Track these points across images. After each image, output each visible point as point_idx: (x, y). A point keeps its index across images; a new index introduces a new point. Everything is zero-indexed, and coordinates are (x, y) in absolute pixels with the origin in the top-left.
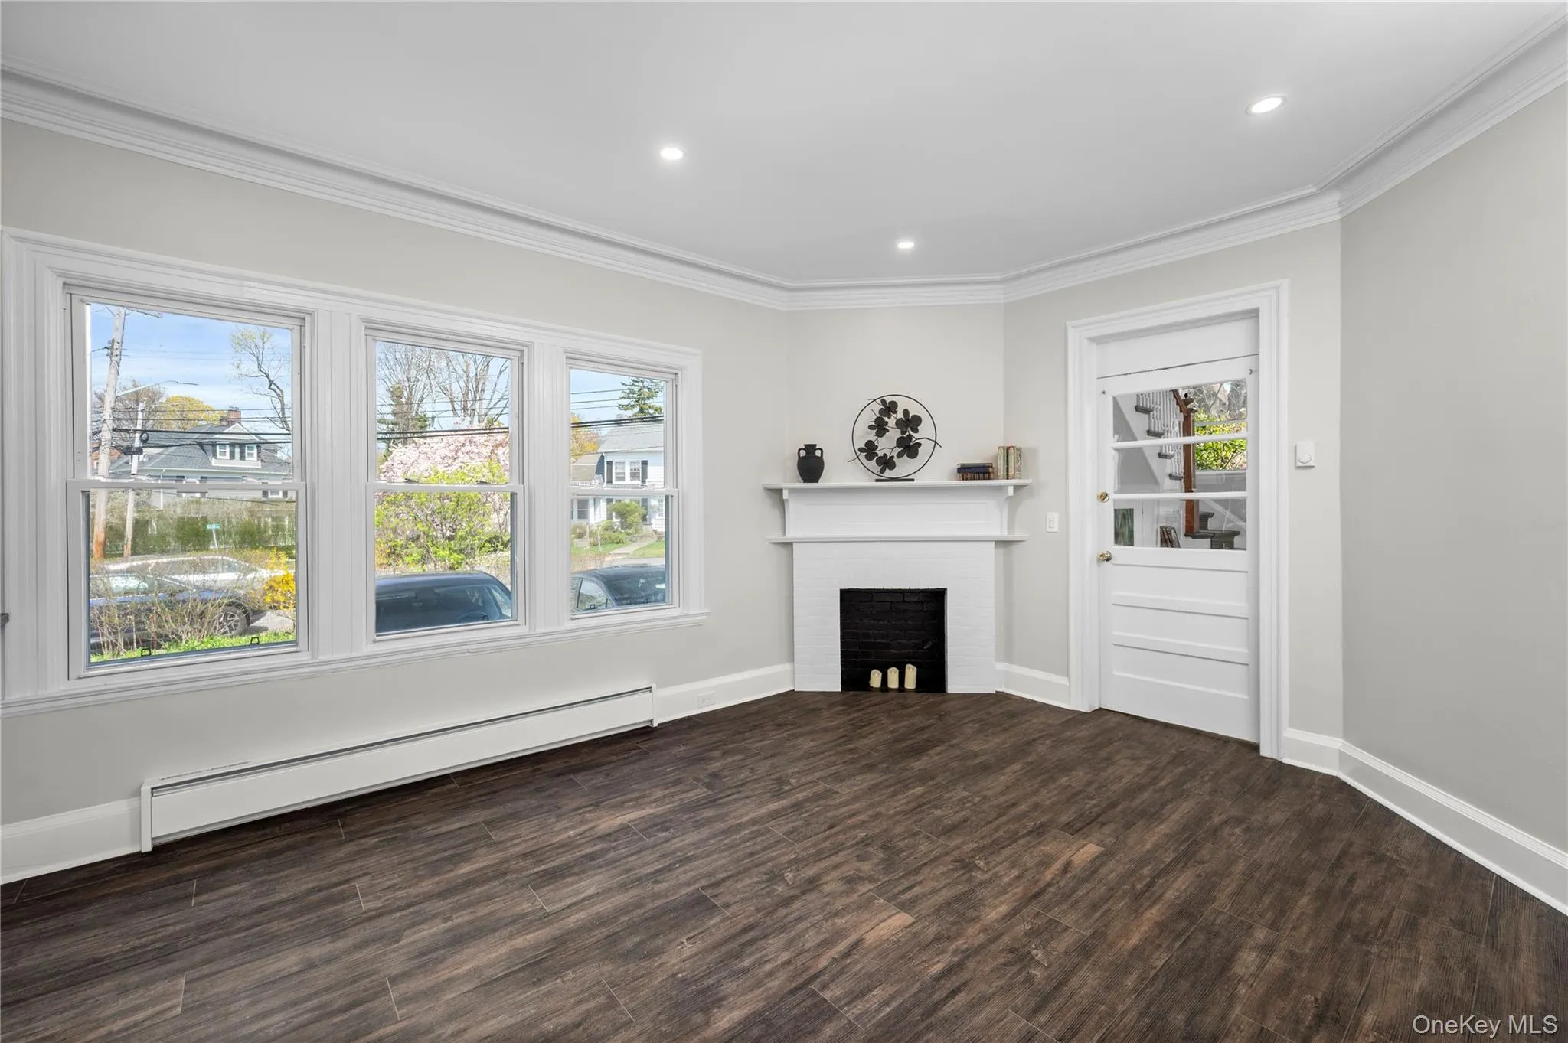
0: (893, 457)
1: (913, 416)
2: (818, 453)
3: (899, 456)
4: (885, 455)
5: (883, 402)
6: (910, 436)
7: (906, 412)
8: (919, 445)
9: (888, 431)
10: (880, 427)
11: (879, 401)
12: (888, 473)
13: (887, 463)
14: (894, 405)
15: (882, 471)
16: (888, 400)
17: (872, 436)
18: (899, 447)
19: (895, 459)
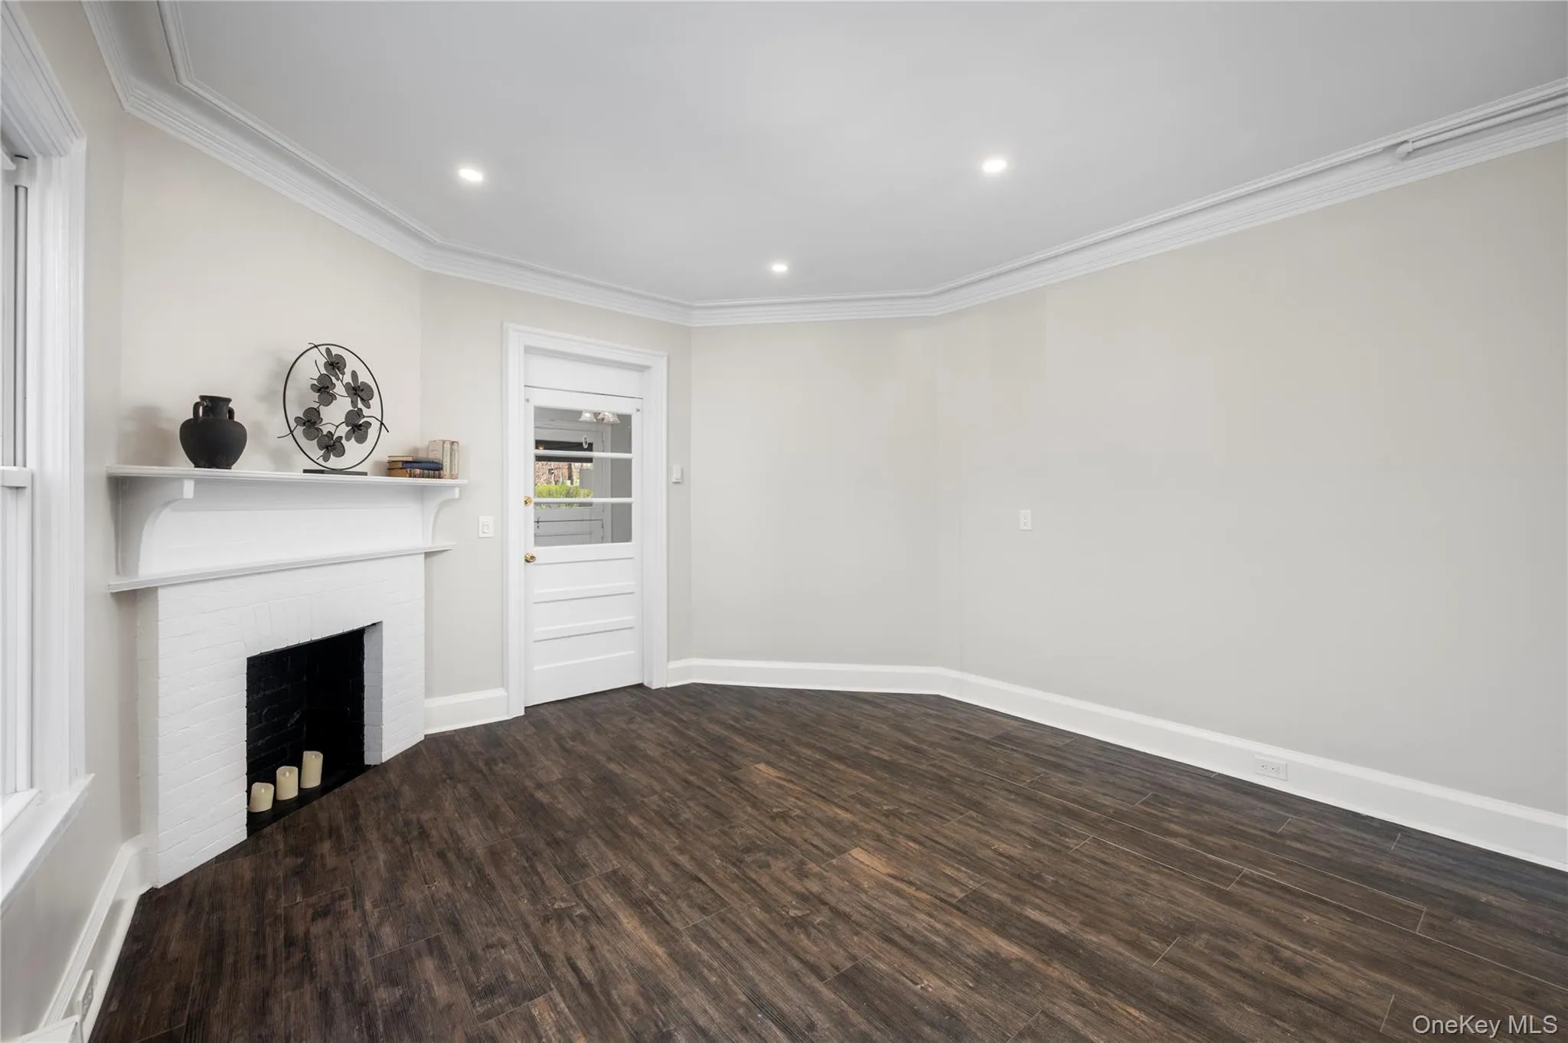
0: (340, 437)
1: (363, 384)
3: (347, 437)
4: (331, 433)
5: (328, 351)
6: (359, 410)
7: (354, 375)
8: (370, 424)
9: (335, 397)
10: (324, 390)
13: (332, 446)
14: (341, 359)
15: (326, 458)
16: (335, 351)
17: (314, 401)
18: (347, 426)
19: (344, 441)
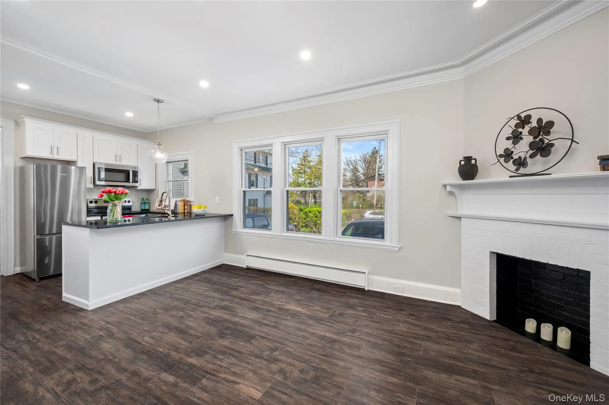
0: (525, 158)
1: (547, 123)
2: (473, 162)
3: (532, 156)
4: (520, 157)
5: (519, 117)
6: (542, 141)
7: (540, 121)
8: (552, 145)
9: (522, 139)
10: (516, 137)
11: (516, 118)
12: (522, 171)
13: (520, 163)
14: (529, 117)
15: (517, 170)
16: (522, 115)
17: (509, 144)
18: (532, 150)
19: (528, 160)
